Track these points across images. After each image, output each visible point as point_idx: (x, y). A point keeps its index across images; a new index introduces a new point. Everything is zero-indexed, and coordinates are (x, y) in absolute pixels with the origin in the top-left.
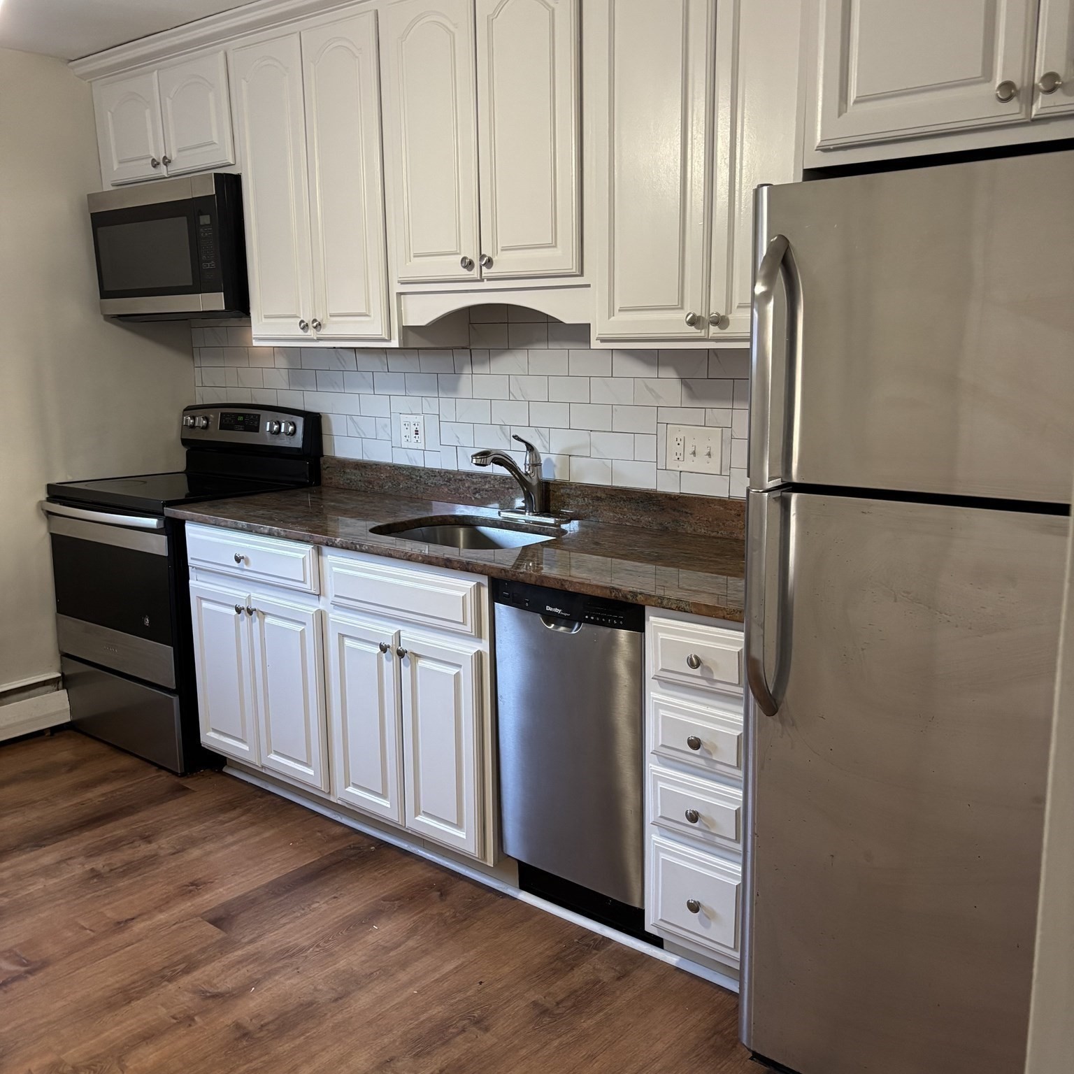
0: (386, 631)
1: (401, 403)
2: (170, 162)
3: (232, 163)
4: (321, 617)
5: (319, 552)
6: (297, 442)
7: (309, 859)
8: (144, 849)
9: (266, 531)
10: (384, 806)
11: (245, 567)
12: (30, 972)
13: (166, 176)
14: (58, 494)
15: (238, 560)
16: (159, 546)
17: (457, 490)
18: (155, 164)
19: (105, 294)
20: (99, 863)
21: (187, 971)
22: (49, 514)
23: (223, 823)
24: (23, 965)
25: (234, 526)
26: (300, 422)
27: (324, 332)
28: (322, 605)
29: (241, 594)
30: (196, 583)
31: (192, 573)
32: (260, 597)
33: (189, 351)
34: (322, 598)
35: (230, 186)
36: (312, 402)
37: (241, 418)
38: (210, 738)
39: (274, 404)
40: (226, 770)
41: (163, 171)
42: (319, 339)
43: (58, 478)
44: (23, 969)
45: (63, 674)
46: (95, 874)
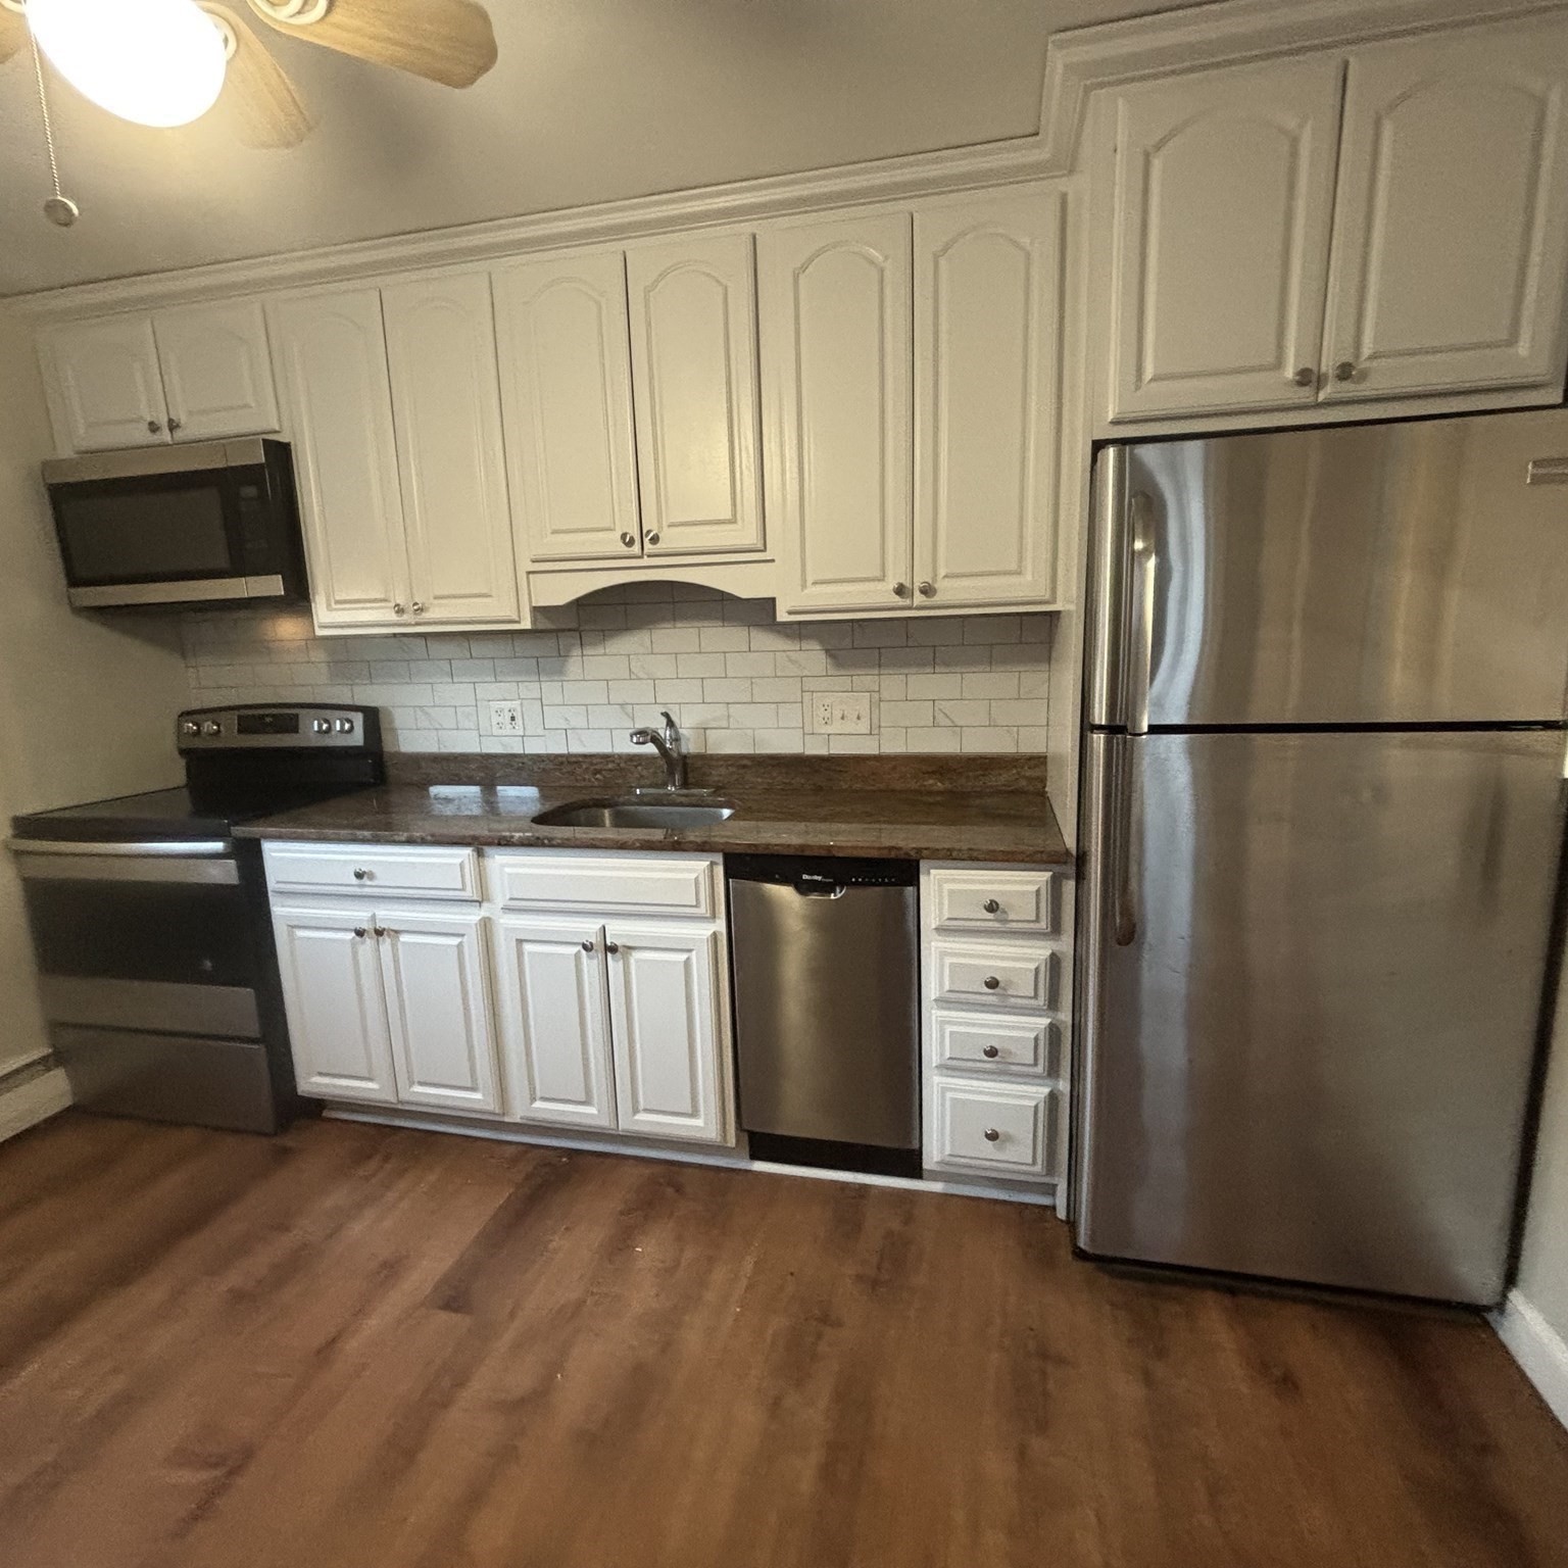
0: (589, 928)
1: (489, 689)
2: (178, 426)
3: (277, 429)
4: (486, 925)
5: (480, 854)
6: (357, 738)
7: (503, 1193)
8: (286, 1242)
9: (403, 839)
10: (591, 1114)
11: (369, 883)
12: (231, 1473)
13: (170, 443)
14: (29, 827)
15: (359, 875)
16: (225, 873)
18: (154, 427)
19: (74, 580)
20: (234, 1278)
22: (18, 854)
23: (367, 1179)
24: (215, 1466)
25: (350, 837)
26: (358, 719)
27: (424, 616)
28: (484, 911)
29: (360, 915)
30: (281, 911)
31: (272, 899)
32: (387, 915)
34: (485, 905)
35: (280, 455)
36: (369, 696)
37: (268, 720)
38: (311, 1082)
40: (326, 1114)
41: (165, 436)
43: (28, 809)
44: (217, 1473)
45: (54, 1046)
46: (238, 1296)
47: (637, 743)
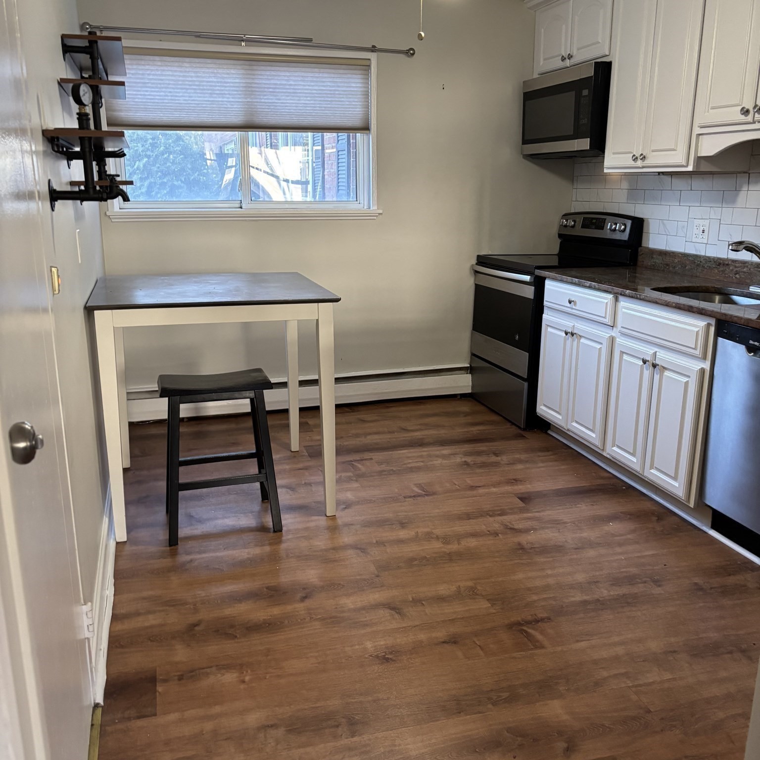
0: (648, 351)
1: (697, 211)
2: (572, 57)
3: (607, 54)
4: (612, 340)
5: (617, 300)
6: (625, 236)
7: (584, 484)
8: (493, 459)
9: (588, 285)
10: (632, 461)
11: (574, 307)
12: (427, 495)
13: (569, 66)
14: (483, 261)
15: (570, 302)
16: (529, 292)
17: (723, 271)
18: (563, 59)
19: (525, 142)
20: (469, 459)
21: (500, 515)
22: (476, 272)
23: (539, 456)
24: (424, 491)
25: (571, 281)
26: (629, 223)
27: (647, 162)
28: (614, 333)
29: (569, 324)
30: (547, 317)
31: (546, 310)
32: (580, 327)
33: (571, 178)
34: (614, 329)
35: (604, 70)
36: (639, 211)
37: (594, 221)
38: (542, 410)
39: (617, 212)
40: (550, 432)
41: (568, 63)
42: (643, 167)
43: (483, 253)
44: (424, 493)
45: (471, 365)
46: (466, 464)
47: (732, 250)
